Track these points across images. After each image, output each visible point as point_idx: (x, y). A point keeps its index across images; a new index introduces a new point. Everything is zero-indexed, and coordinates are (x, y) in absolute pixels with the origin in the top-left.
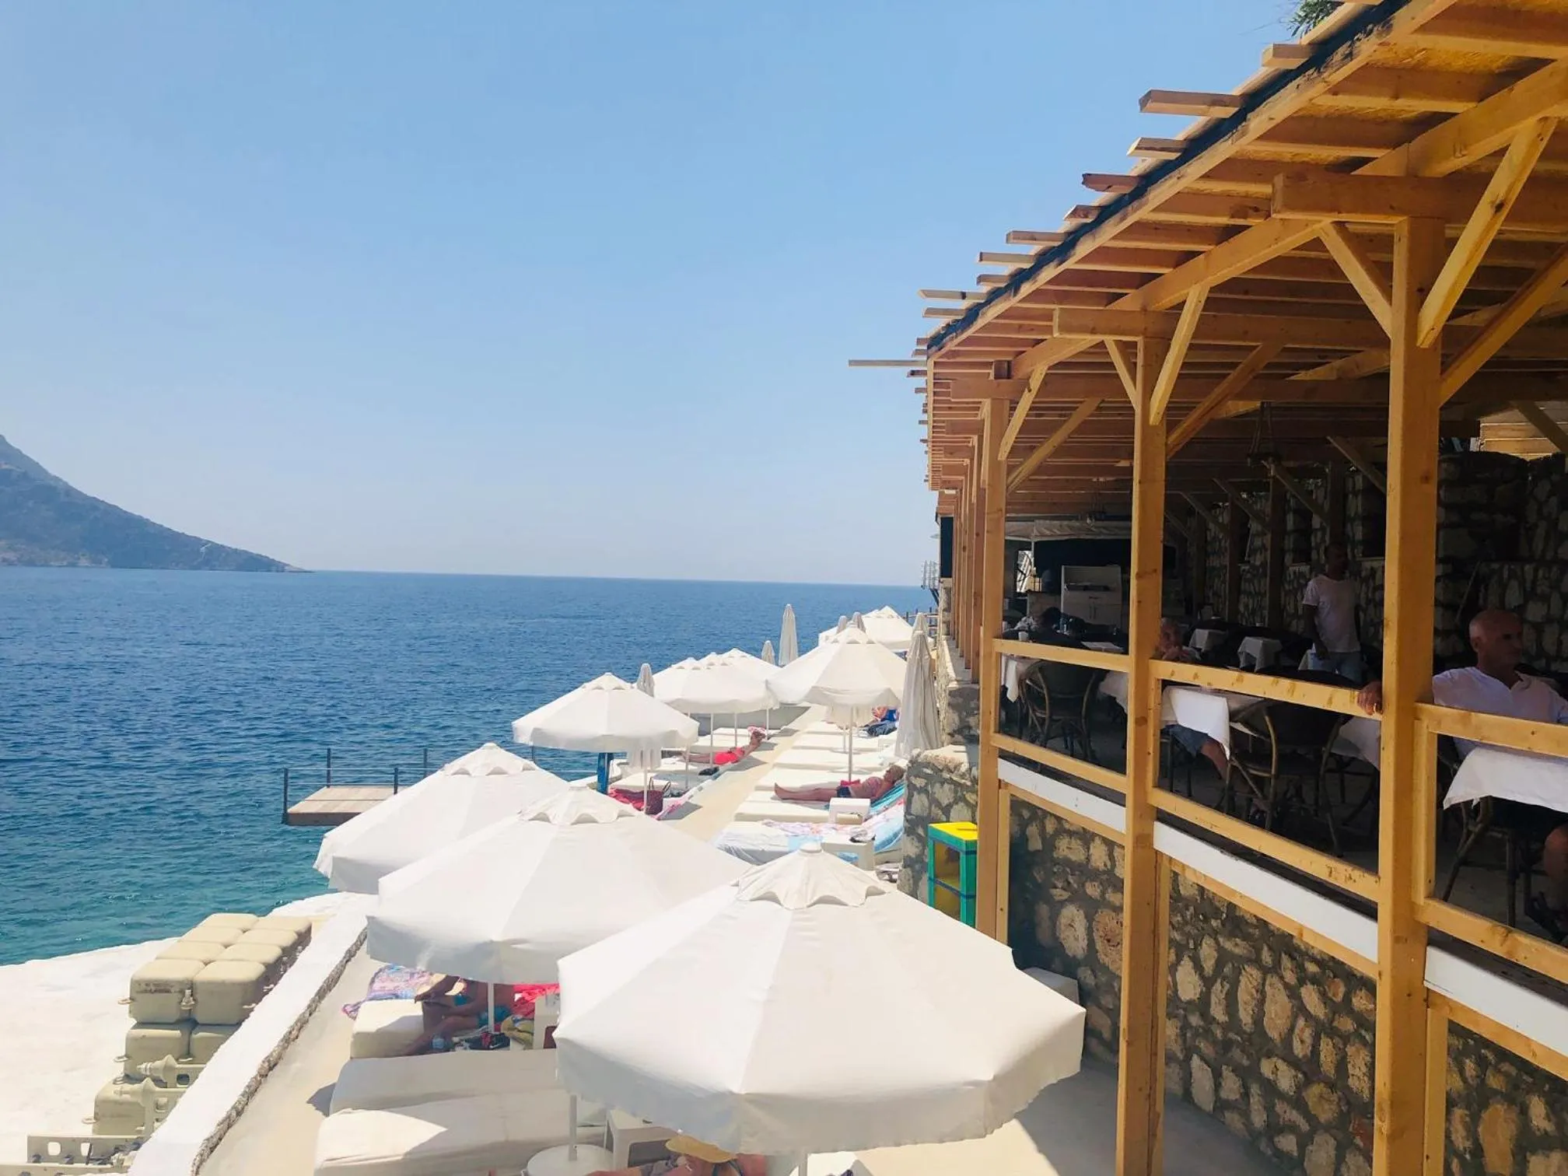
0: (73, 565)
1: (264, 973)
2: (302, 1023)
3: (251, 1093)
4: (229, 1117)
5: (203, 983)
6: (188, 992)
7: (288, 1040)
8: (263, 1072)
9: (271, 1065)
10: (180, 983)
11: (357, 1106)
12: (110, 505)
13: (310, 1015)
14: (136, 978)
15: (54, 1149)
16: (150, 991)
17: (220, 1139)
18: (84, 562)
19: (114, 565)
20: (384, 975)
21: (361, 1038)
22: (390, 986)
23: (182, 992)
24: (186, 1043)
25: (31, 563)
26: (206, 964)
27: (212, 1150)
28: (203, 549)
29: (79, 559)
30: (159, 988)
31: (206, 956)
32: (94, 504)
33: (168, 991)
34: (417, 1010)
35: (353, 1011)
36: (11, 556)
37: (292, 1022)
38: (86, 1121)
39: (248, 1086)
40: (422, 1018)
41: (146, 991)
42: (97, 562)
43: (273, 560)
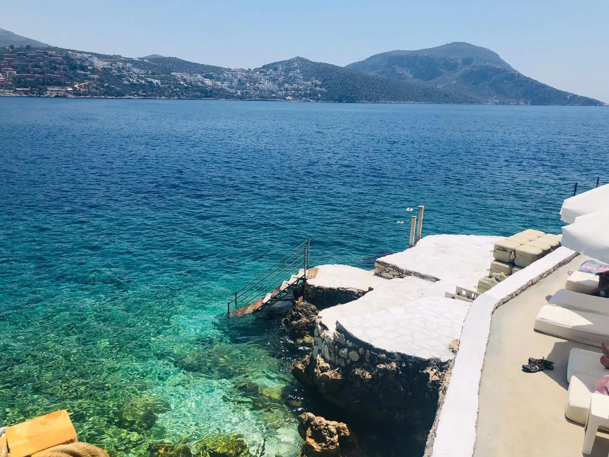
0: (518, 104)
1: (542, 253)
2: (549, 273)
3: (522, 290)
4: (512, 295)
5: (518, 251)
6: (513, 253)
7: (541, 277)
8: (529, 284)
9: (532, 283)
10: (511, 249)
11: (558, 305)
12: (534, 80)
13: (554, 271)
14: (496, 244)
15: (464, 293)
16: (500, 250)
17: (508, 301)
18: (521, 103)
19: (532, 104)
20: (587, 263)
21: (569, 283)
22: (589, 268)
23: (511, 252)
24: (510, 271)
25: (503, 104)
26: (521, 245)
27: (504, 303)
28: (568, 97)
29: (520, 102)
30: (504, 249)
31: (522, 243)
32: (527, 80)
33: (506, 251)
34: (597, 279)
35: (570, 273)
36: (497, 101)
37: (545, 271)
38: (475, 287)
39: (522, 287)
40: (598, 283)
41: (499, 249)
42: (526, 103)
43: (599, 101)
